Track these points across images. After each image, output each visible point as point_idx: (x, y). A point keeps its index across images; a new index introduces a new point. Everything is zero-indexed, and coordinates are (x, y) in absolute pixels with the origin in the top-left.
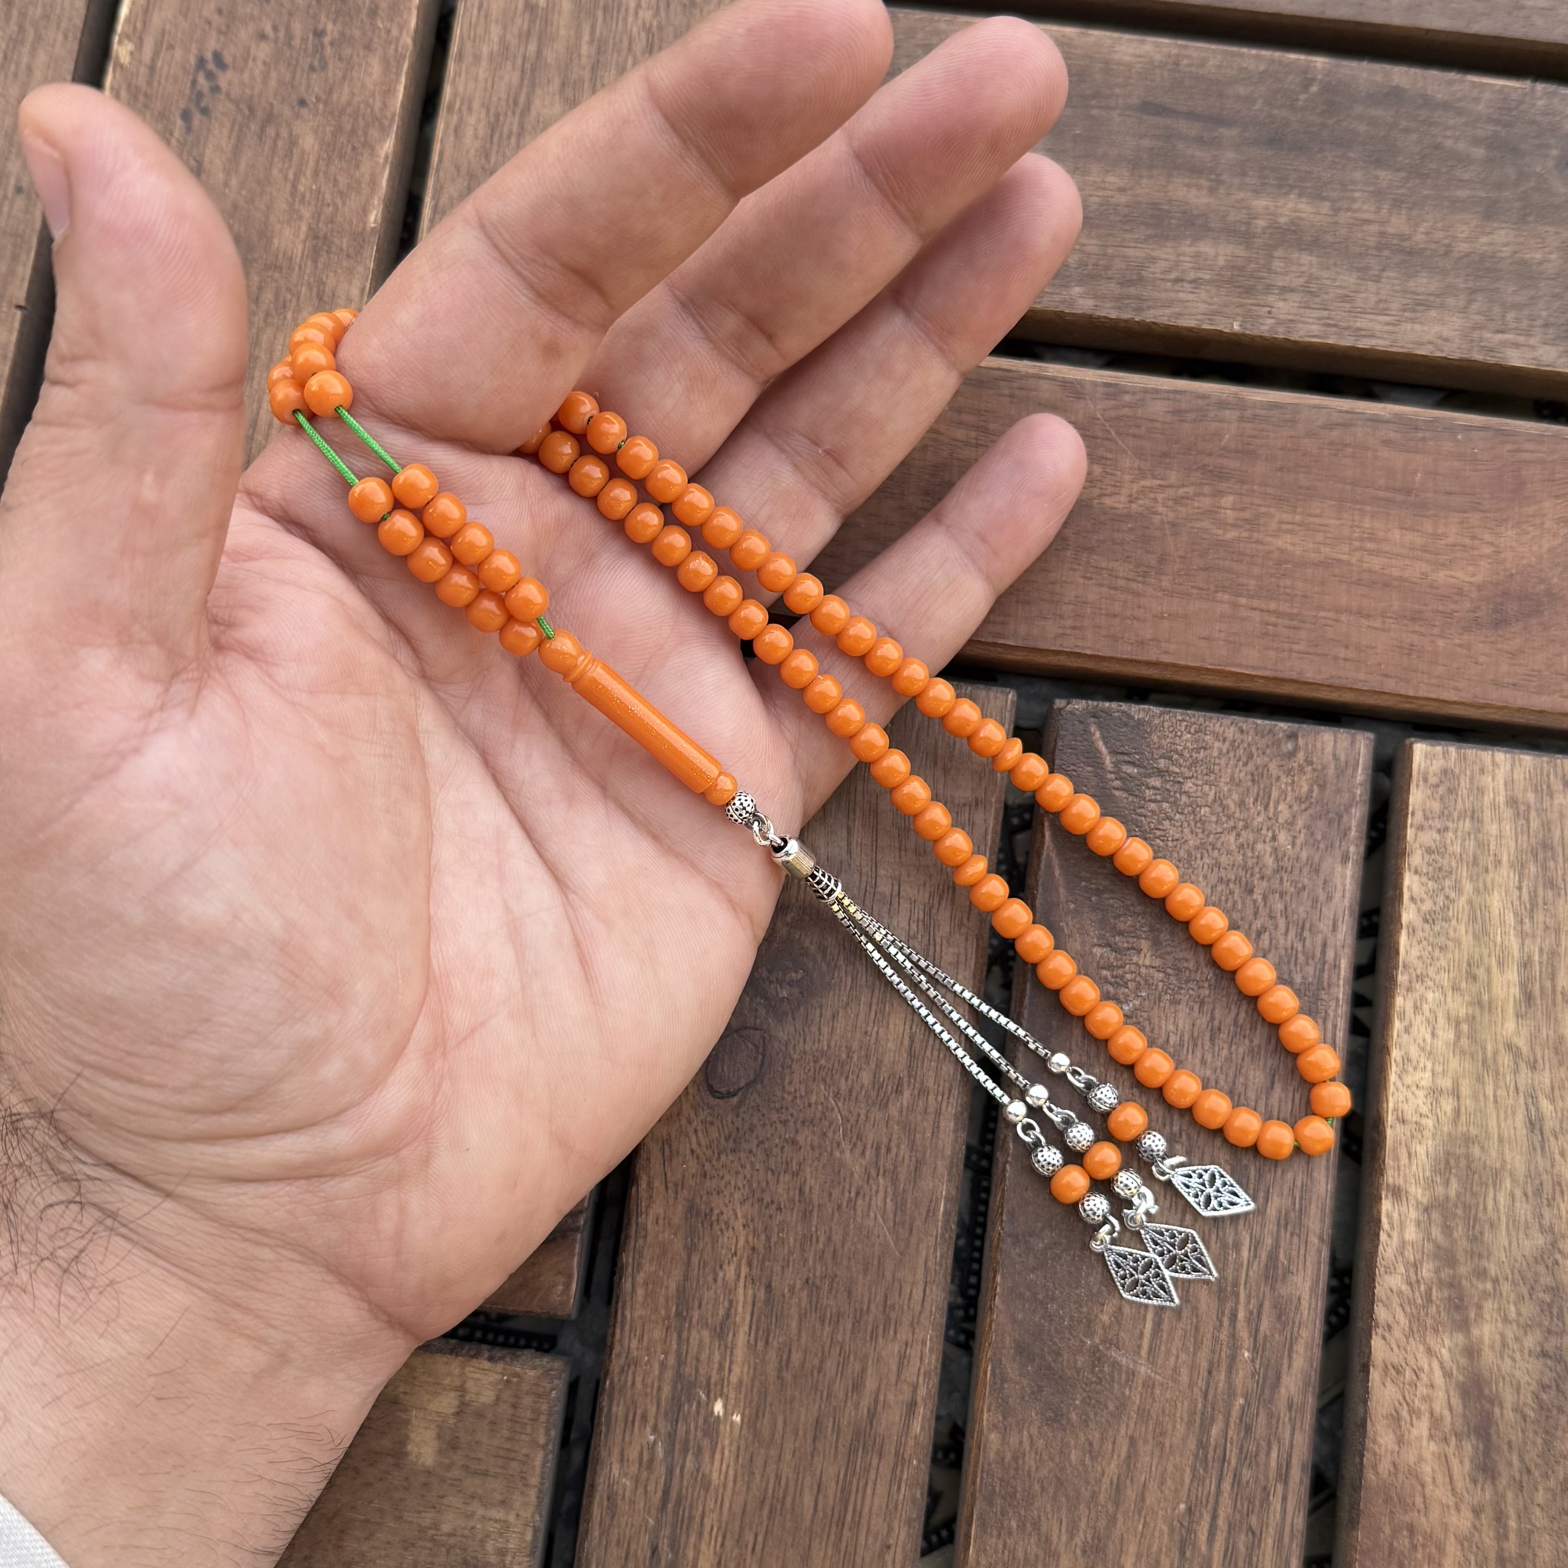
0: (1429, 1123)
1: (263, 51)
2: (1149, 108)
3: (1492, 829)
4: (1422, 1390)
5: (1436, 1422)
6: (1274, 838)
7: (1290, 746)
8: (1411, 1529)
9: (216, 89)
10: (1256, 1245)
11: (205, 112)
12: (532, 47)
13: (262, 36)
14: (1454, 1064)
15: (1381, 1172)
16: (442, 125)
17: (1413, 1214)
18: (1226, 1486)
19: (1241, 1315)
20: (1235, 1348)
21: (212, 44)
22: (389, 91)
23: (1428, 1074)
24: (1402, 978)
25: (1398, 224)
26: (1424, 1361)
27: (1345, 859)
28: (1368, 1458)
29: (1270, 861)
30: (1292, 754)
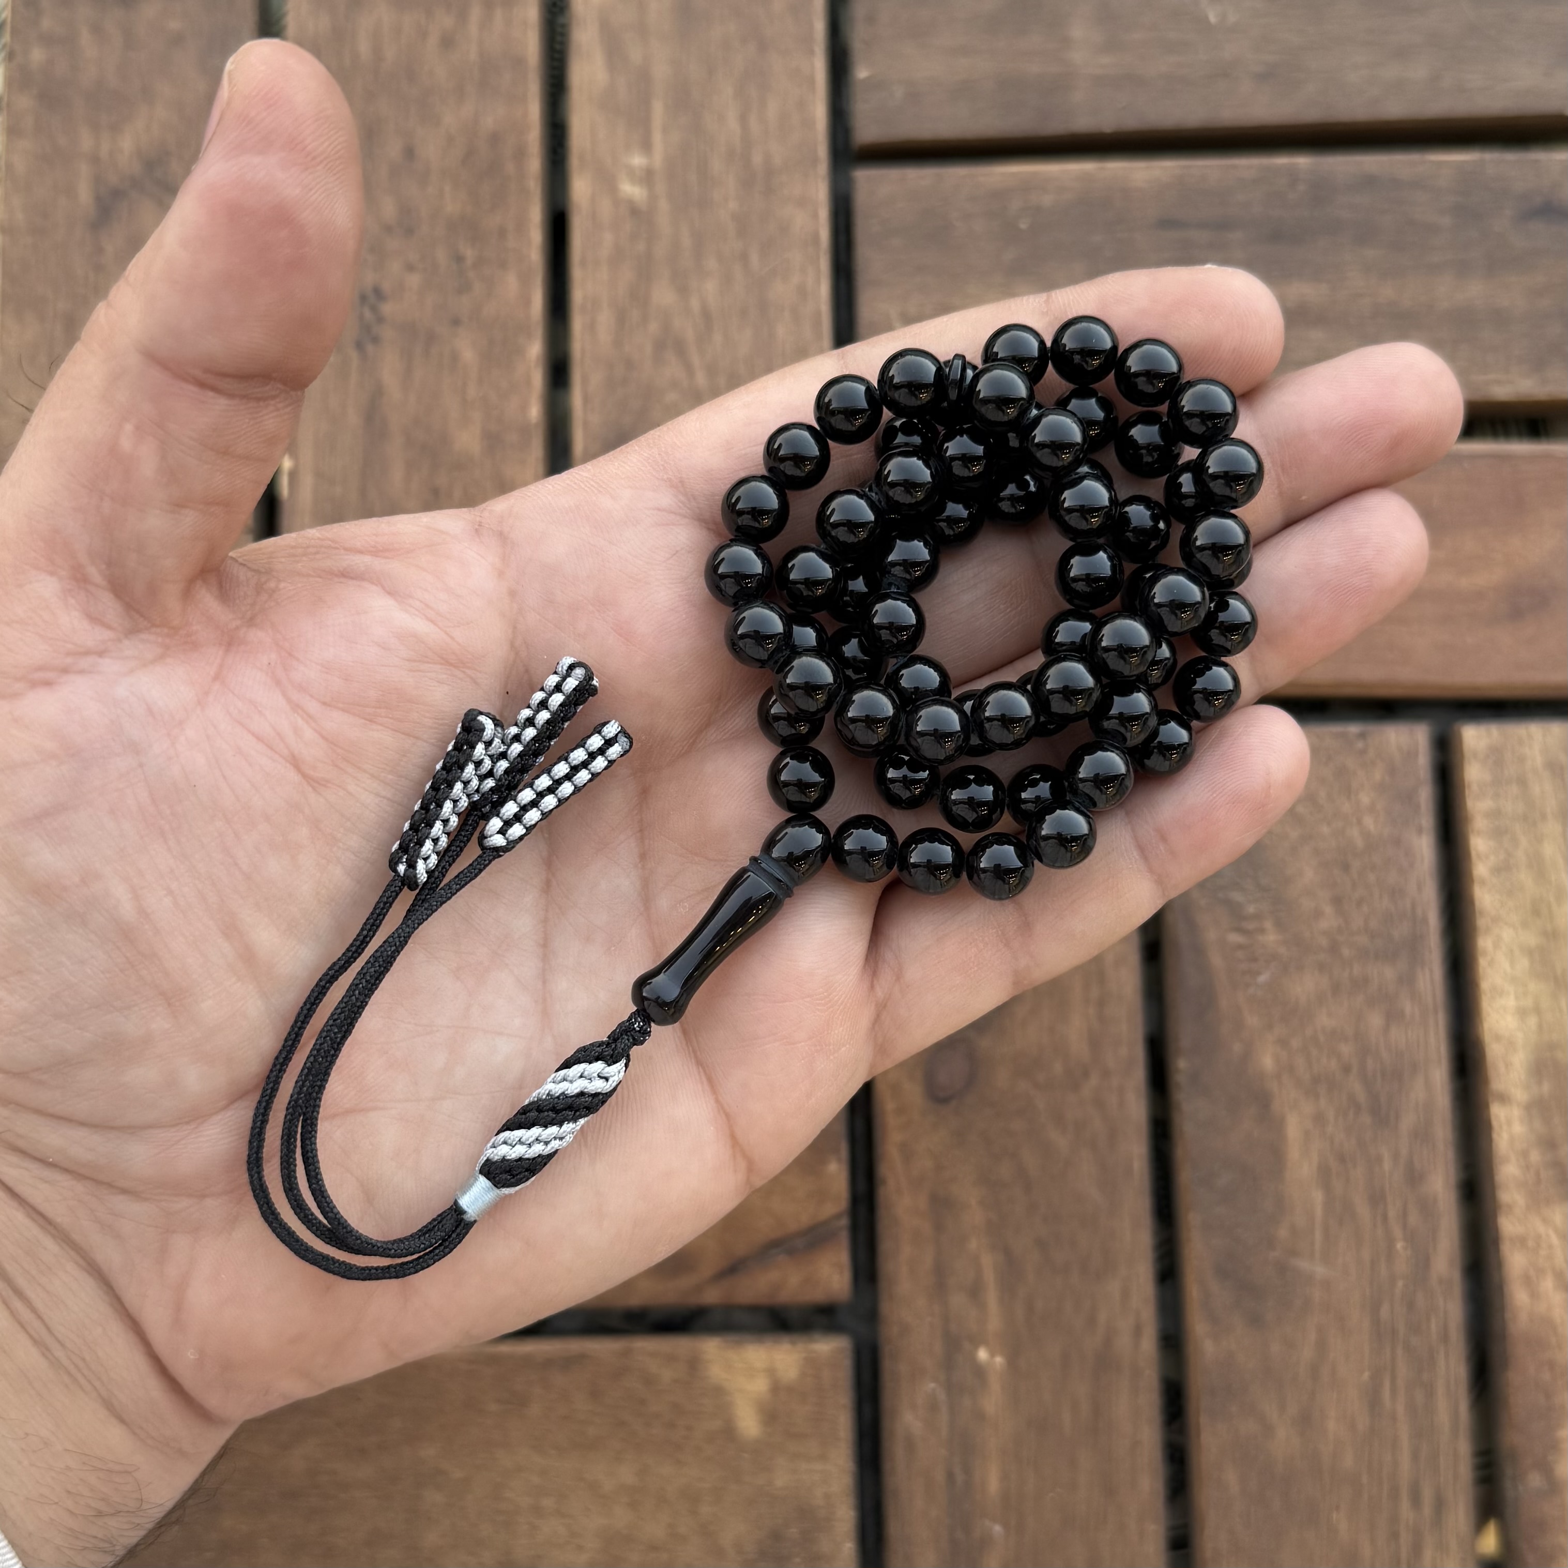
0: (1520, 1037)
1: (414, 280)
2: (1167, 223)
3: (1536, 790)
4: (1543, 1253)
5: (1558, 1275)
6: (1359, 822)
7: (1360, 745)
8: (1551, 1365)
9: (380, 320)
10: (1396, 1156)
11: (376, 340)
12: (641, 247)
13: (410, 268)
14: (1533, 987)
15: (1486, 1081)
16: (578, 323)
17: (1516, 1112)
18: (1400, 1352)
19: (1392, 1213)
20: (1391, 1242)
21: (370, 278)
22: (527, 302)
23: (1512, 997)
24: (1481, 922)
25: (1387, 292)
26: (1541, 1229)
27: (1420, 831)
28: (1508, 1315)
29: (1360, 843)
30: (1363, 752)
